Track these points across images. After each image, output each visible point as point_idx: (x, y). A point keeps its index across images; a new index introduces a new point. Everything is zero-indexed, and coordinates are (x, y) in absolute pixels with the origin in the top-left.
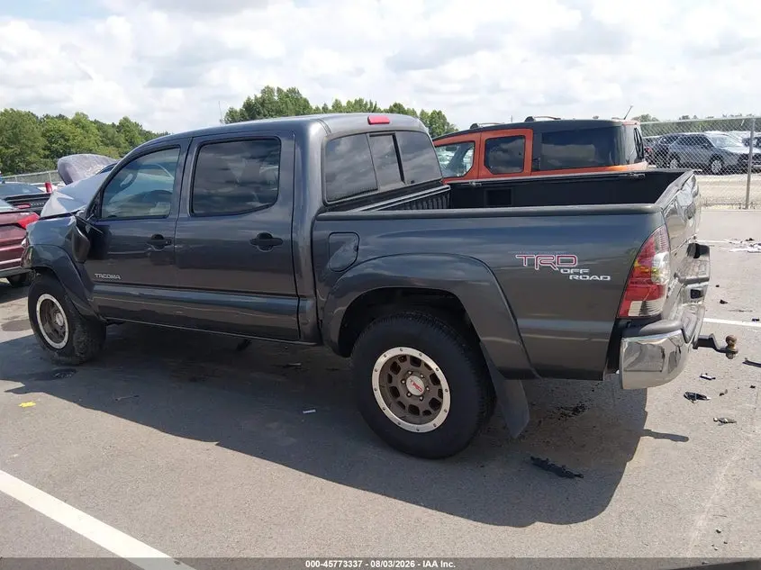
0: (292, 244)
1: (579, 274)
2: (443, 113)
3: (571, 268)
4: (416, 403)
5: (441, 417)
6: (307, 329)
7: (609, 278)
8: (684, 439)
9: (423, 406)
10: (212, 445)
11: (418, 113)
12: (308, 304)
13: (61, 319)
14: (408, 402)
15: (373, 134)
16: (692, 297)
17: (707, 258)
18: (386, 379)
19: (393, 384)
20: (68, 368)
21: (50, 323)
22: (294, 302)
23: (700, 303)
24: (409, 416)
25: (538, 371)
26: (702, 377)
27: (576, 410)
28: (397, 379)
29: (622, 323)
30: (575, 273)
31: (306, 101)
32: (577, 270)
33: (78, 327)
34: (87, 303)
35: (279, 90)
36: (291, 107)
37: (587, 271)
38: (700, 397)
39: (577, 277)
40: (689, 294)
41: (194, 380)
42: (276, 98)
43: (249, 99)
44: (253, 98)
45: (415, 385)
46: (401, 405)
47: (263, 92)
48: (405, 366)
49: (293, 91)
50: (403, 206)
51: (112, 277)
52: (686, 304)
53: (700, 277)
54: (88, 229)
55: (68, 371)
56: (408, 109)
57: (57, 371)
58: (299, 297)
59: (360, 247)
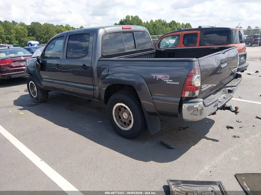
0: (92, 68)
1: (169, 81)
2: (190, 24)
3: (167, 79)
4: (125, 121)
5: (131, 126)
6: (97, 96)
7: (178, 83)
8: (217, 141)
9: (127, 122)
10: (67, 129)
11: (181, 24)
12: (97, 88)
13: (35, 89)
14: (123, 120)
15: (124, 32)
16: (228, 92)
17: (240, 79)
18: (117, 113)
19: (119, 115)
20: (36, 103)
21: (33, 90)
22: (92, 87)
23: (232, 94)
24: (124, 125)
25: (159, 113)
26: (237, 121)
27: (184, 129)
28: (120, 113)
29: (184, 99)
30: (168, 81)
31: (141, 20)
32: (169, 80)
33: (39, 91)
34: (41, 84)
35: (132, 17)
36: (135, 22)
37: (172, 80)
38: (231, 128)
39: (169, 83)
40: (227, 91)
41: (71, 110)
42: (131, 19)
43: (121, 20)
44: (123, 19)
45: (125, 115)
46: (121, 121)
47: (127, 17)
48: (122, 109)
49: (137, 17)
50: (135, 57)
51: (47, 77)
52: (226, 95)
53: (232, 85)
54: (40, 62)
55: (37, 105)
56: (177, 23)
57: (33, 104)
58: (94, 86)
59: (109, 70)
